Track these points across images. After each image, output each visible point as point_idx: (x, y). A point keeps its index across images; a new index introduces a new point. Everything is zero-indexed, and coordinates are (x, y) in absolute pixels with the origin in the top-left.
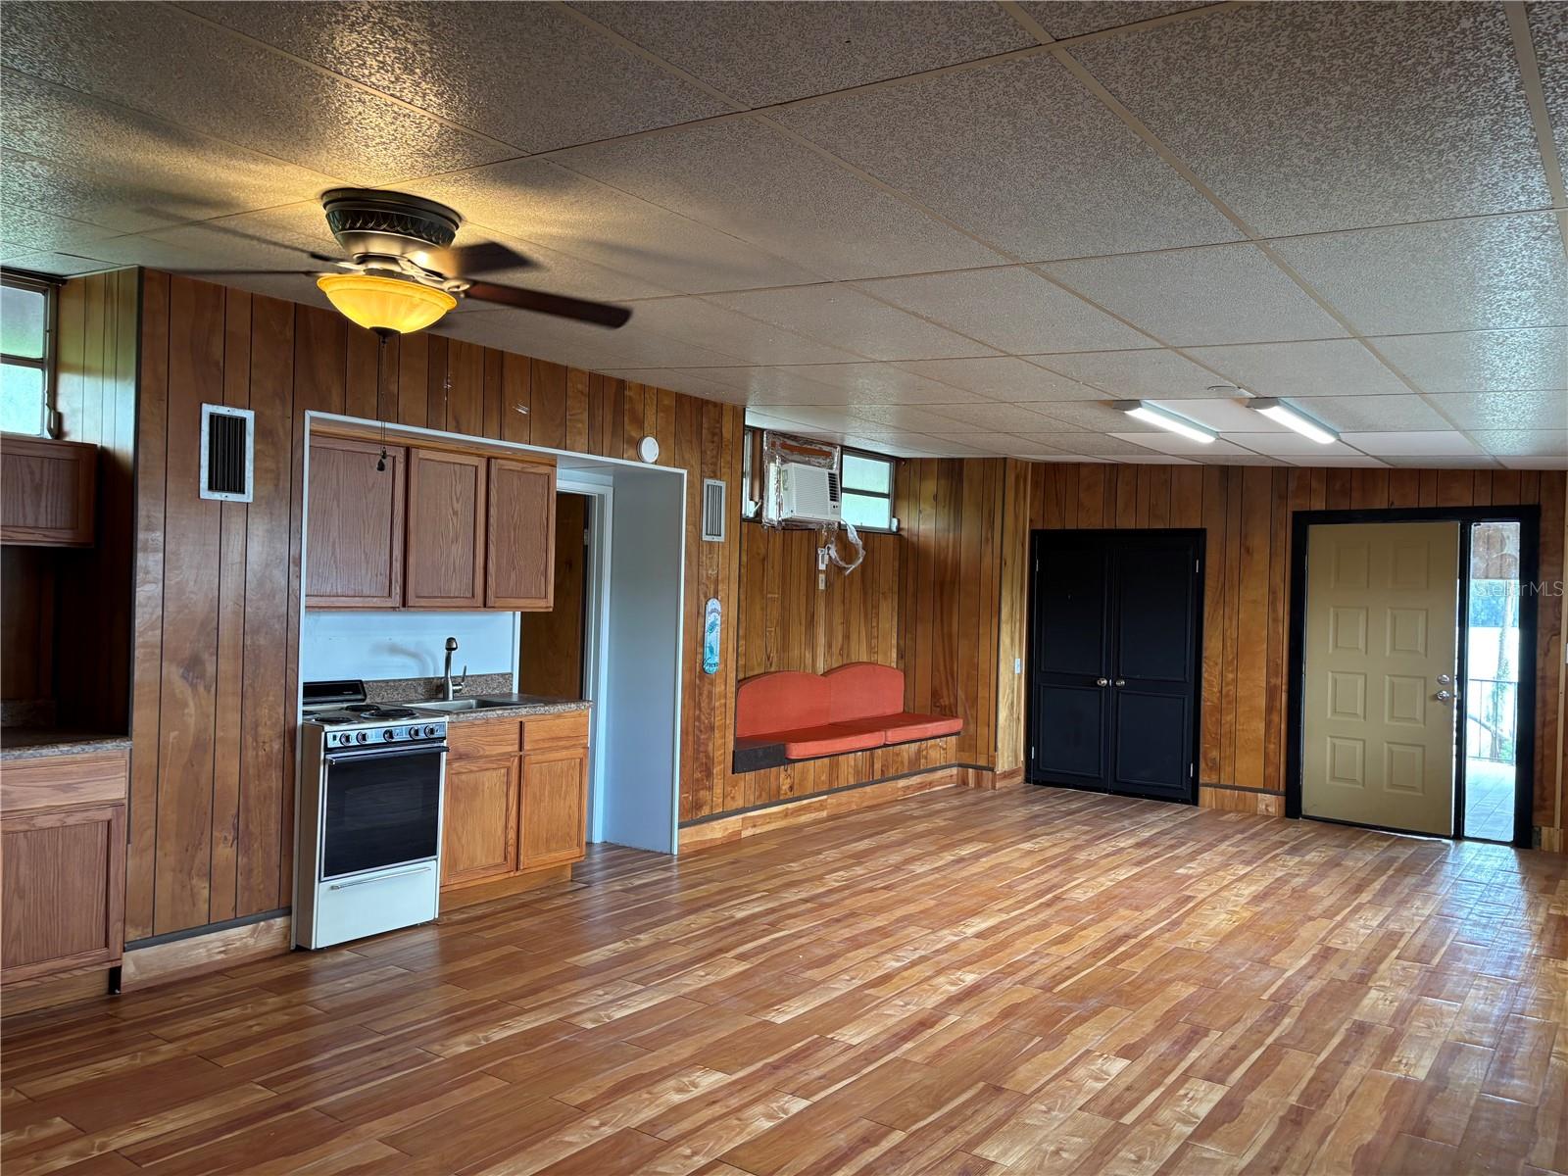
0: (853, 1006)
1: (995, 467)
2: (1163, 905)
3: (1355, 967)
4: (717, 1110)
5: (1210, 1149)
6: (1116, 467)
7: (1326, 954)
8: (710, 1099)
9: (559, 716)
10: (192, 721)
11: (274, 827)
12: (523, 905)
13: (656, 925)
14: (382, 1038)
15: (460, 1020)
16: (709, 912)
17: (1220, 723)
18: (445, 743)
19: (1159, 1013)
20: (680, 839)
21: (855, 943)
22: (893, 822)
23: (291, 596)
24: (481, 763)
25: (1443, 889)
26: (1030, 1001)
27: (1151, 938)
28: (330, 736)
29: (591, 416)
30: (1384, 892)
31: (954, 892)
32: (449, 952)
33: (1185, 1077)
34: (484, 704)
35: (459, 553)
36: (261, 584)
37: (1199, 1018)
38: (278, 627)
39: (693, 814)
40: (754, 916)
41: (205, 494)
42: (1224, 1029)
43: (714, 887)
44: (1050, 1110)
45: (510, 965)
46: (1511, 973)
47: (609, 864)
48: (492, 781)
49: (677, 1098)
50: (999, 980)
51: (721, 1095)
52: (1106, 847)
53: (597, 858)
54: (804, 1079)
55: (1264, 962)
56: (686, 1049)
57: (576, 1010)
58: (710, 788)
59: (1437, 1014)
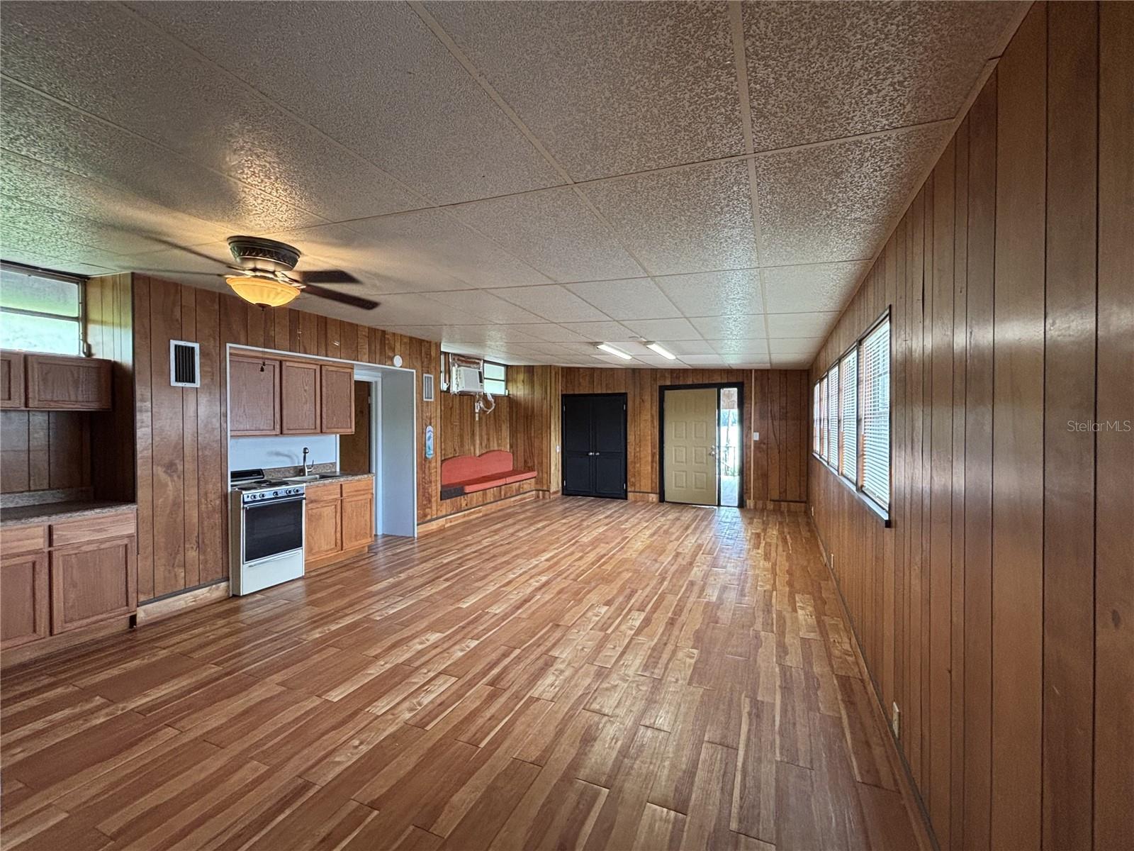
0: (496, 597)
1: (547, 369)
2: (617, 541)
3: (688, 559)
4: (438, 650)
5: (641, 638)
6: (593, 369)
7: (678, 555)
8: (435, 646)
9: (359, 480)
10: (170, 493)
11: (218, 540)
12: (345, 566)
13: (408, 569)
14: (276, 635)
15: (316, 622)
16: (432, 561)
17: (634, 468)
18: (304, 496)
19: (618, 586)
20: (417, 531)
21: (495, 569)
22: (510, 516)
23: (223, 430)
24: (322, 504)
25: (715, 526)
26: (569, 586)
27: (614, 554)
28: (245, 496)
29: (370, 345)
30: (696, 529)
31: (536, 543)
32: (310, 591)
33: (630, 610)
34: (323, 477)
35: (308, 408)
36: (206, 426)
37: (632, 586)
38: (216, 446)
39: (423, 520)
40: (452, 561)
41: (173, 383)
42: (643, 589)
43: (434, 550)
44: (579, 631)
45: (341, 594)
46: (741, 556)
47: (385, 543)
48: (328, 511)
49: (420, 647)
50: (555, 578)
51: (440, 643)
52: (594, 519)
53: (380, 541)
54: (476, 631)
55: (656, 560)
56: (423, 624)
57: (371, 612)
58: (431, 508)
59: (717, 574)
